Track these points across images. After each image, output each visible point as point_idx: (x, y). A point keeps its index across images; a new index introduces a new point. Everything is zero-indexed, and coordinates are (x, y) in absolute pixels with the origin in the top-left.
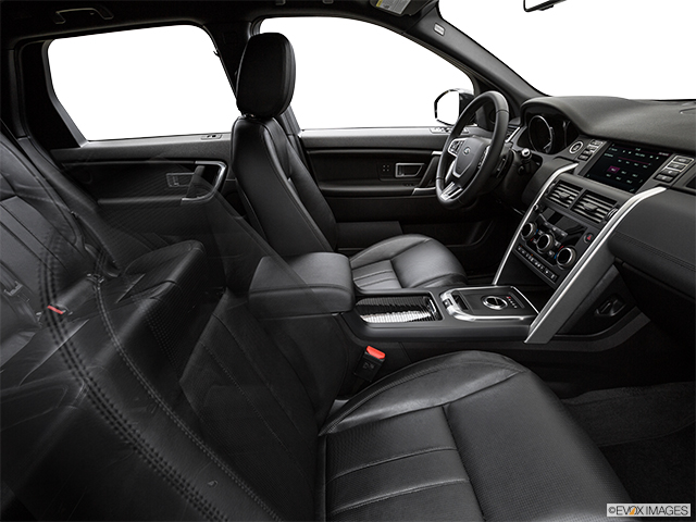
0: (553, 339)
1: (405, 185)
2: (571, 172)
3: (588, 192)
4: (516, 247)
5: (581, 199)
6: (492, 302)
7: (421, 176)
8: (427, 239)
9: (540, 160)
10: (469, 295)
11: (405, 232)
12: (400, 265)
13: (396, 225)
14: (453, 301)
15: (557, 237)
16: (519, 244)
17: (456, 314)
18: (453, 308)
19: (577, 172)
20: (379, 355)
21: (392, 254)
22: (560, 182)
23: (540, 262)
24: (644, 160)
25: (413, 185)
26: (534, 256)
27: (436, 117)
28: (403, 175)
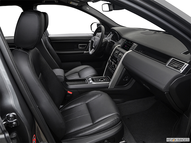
0: (115, 87)
1: (82, 51)
2: (119, 47)
3: (120, 52)
4: (107, 66)
5: (119, 53)
6: (101, 80)
7: (86, 48)
8: (89, 66)
9: (114, 43)
10: (95, 79)
11: (82, 65)
12: (80, 74)
13: (80, 63)
14: (91, 80)
15: (114, 62)
16: (108, 65)
17: (91, 83)
18: (91, 81)
19: (120, 46)
20: (71, 93)
21: (78, 71)
22: (116, 49)
23: (111, 69)
24: (130, 44)
25: (84, 51)
26: (110, 68)
27: (91, 30)
28: (81, 48)
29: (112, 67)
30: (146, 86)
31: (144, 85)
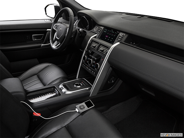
1: (37, 43)
2: (95, 37)
3: (101, 44)
5: (99, 47)
6: (77, 85)
7: (44, 39)
8: (50, 64)
9: (86, 32)
10: (69, 84)
13: (36, 60)
14: (63, 87)
15: (94, 60)
16: (83, 63)
17: (65, 92)
18: (64, 90)
19: (97, 37)
22: (92, 41)
23: (90, 69)
24: (114, 34)
25: (41, 43)
26: (88, 67)
27: (46, 14)
28: (36, 40)
29: (91, 66)
30: (146, 91)
31: (143, 89)
